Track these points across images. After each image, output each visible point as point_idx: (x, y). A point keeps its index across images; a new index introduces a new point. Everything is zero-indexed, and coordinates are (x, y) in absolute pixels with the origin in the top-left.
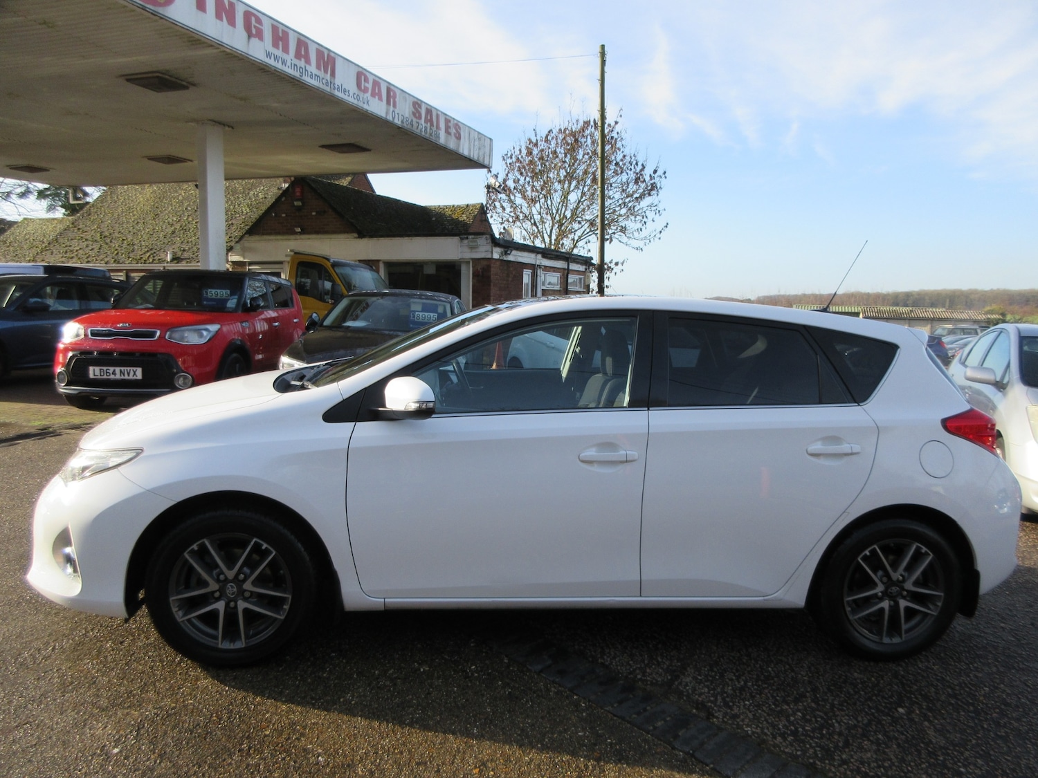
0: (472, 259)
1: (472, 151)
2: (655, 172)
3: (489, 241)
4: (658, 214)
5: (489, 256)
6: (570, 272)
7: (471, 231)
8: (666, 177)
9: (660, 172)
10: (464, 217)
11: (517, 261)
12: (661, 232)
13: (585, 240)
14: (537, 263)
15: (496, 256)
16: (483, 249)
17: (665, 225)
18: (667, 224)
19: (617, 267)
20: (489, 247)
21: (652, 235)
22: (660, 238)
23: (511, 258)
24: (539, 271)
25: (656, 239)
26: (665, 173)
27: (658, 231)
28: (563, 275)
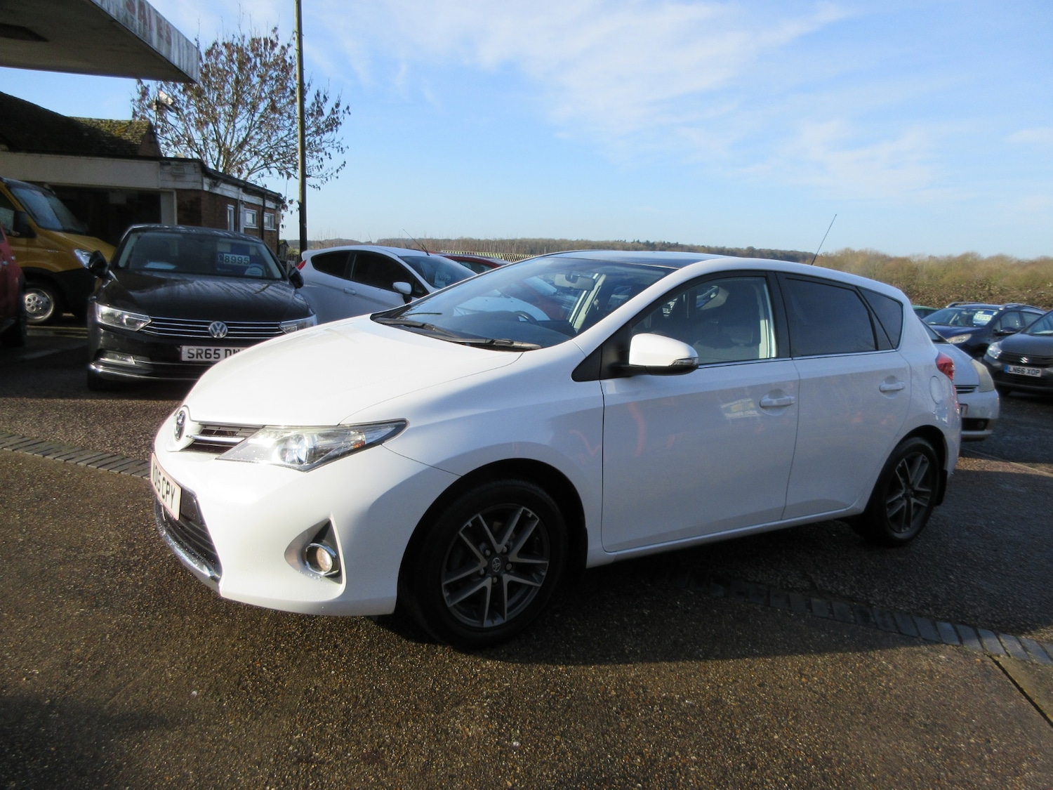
0: (177, 190)
1: (182, 60)
2: (337, 105)
3: (198, 170)
4: (340, 152)
5: (199, 187)
6: (266, 210)
7: (141, 153)
8: (350, 113)
9: (342, 107)
10: (128, 136)
11: (223, 194)
12: (338, 171)
13: (257, 173)
14: (240, 199)
15: (206, 188)
16: (190, 178)
17: (343, 163)
18: (345, 162)
19: (292, 205)
20: (198, 177)
21: (329, 174)
22: (337, 177)
23: (218, 191)
24: (242, 208)
25: (334, 178)
26: (348, 108)
27: (335, 169)
28: (259, 212)
